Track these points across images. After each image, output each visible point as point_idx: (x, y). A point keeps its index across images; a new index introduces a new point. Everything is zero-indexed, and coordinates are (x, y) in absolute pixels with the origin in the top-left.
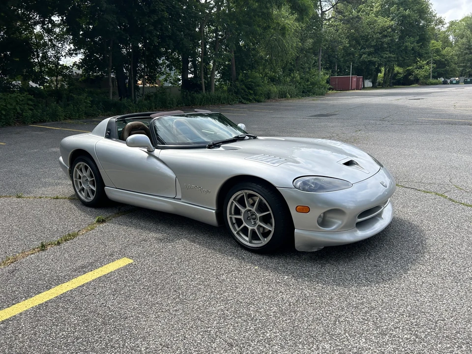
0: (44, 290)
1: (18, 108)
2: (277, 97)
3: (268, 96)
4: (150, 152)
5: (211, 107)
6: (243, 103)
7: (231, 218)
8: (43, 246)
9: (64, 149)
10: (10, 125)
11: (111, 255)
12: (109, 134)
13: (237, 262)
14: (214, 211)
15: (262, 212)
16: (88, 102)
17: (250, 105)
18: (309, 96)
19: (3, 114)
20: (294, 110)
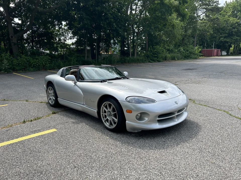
0: (15, 139)
1: (43, 63)
2: (170, 59)
3: (165, 59)
4: (75, 83)
5: (134, 64)
6: (151, 62)
7: (102, 114)
8: (24, 121)
9: (45, 80)
10: (40, 70)
11: (49, 127)
12: (62, 74)
13: (101, 134)
14: (96, 111)
15: (114, 112)
16: (75, 60)
17: (154, 63)
18: (188, 59)
19: (37, 65)
20: (176, 66)
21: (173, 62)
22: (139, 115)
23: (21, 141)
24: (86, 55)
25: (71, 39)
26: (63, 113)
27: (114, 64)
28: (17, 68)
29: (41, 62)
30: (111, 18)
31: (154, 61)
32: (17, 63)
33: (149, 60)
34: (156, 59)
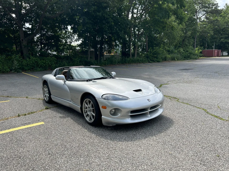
1: (50, 63)
2: (170, 59)
3: (165, 59)
4: (65, 82)
5: (134, 64)
6: (150, 63)
7: (84, 110)
8: (19, 115)
10: (46, 70)
11: (38, 121)
12: (55, 74)
14: (79, 107)
15: (93, 108)
16: (78, 61)
17: (153, 64)
18: (188, 59)
19: (44, 66)
20: (174, 66)
21: (173, 62)
22: (113, 110)
23: (12, 132)
24: (89, 56)
25: (76, 41)
26: (55, 108)
27: (115, 64)
28: (26, 68)
29: (48, 63)
30: (112, 22)
31: (154, 61)
32: (26, 64)
33: (149, 60)
34: (156, 59)
